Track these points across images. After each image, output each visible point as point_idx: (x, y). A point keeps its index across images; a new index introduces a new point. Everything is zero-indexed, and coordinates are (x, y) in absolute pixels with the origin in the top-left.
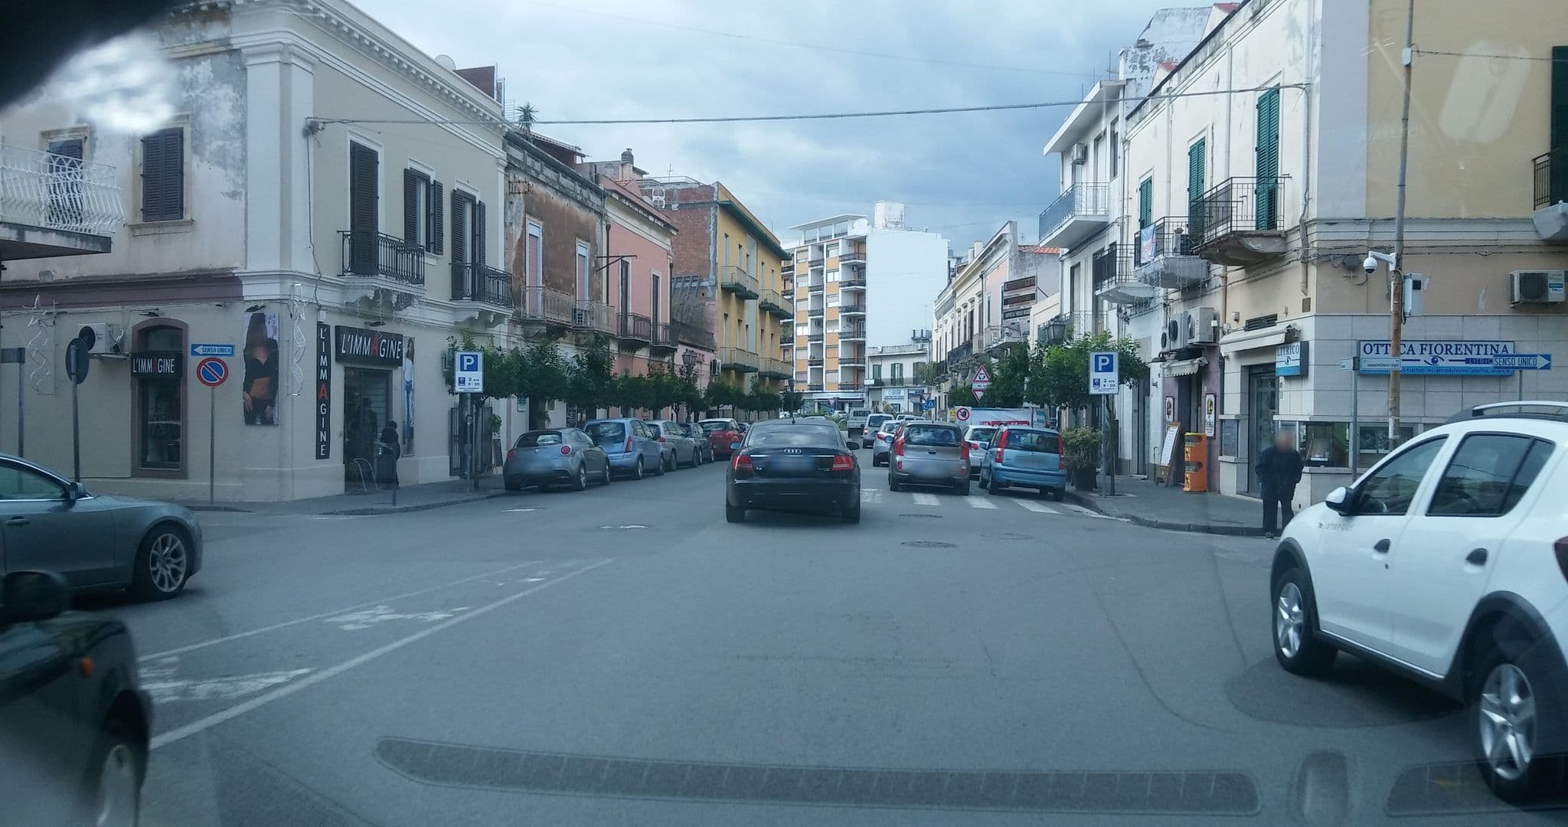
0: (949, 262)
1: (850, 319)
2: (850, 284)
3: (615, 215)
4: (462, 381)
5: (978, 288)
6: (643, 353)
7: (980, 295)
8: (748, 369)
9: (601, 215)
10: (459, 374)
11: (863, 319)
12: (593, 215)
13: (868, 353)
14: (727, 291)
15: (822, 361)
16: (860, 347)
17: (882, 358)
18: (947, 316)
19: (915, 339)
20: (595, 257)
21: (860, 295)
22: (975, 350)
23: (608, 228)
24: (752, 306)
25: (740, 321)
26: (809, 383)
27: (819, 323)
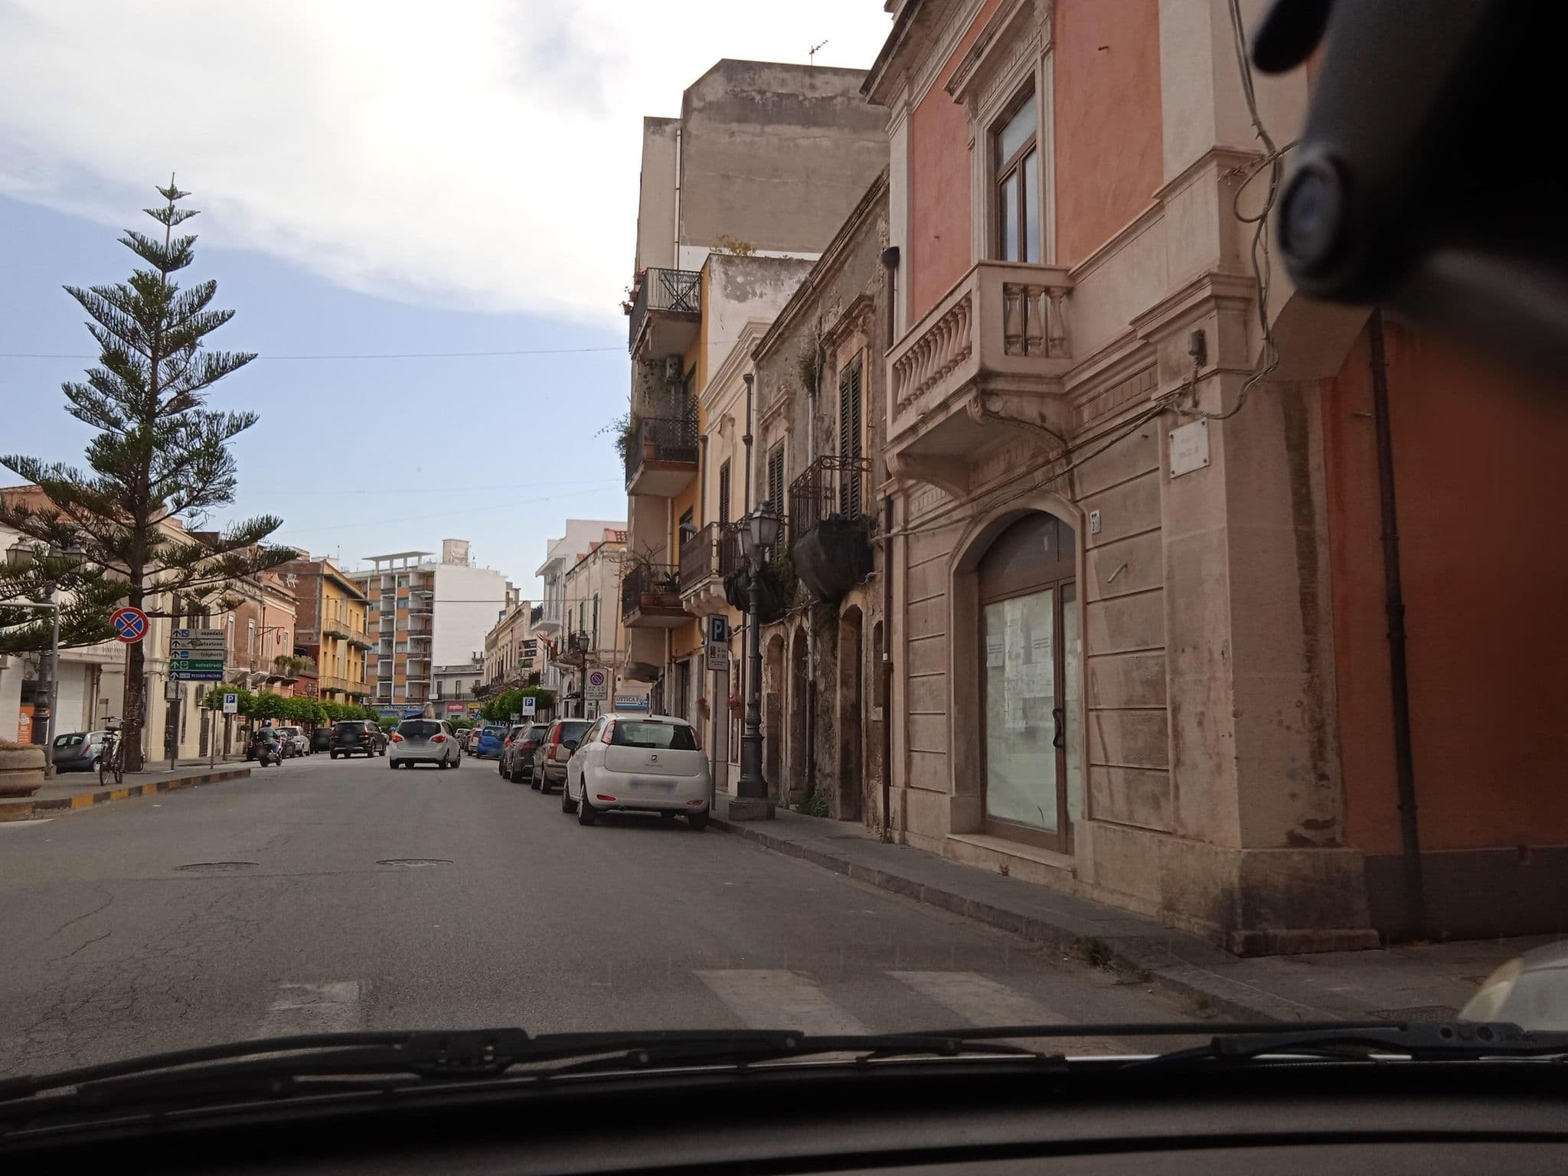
0: (508, 593)
1: (417, 642)
2: (420, 611)
3: (269, 601)
4: (227, 708)
5: (509, 637)
6: (278, 684)
7: (511, 642)
8: (339, 691)
9: (261, 602)
10: (225, 704)
11: (429, 642)
12: (257, 603)
13: (433, 671)
14: (326, 635)
15: (391, 677)
16: (427, 665)
17: (445, 676)
18: (493, 651)
19: (474, 659)
20: (257, 628)
21: (428, 621)
22: (505, 680)
23: (264, 609)
24: (342, 644)
25: (334, 656)
26: (378, 695)
27: (389, 644)
